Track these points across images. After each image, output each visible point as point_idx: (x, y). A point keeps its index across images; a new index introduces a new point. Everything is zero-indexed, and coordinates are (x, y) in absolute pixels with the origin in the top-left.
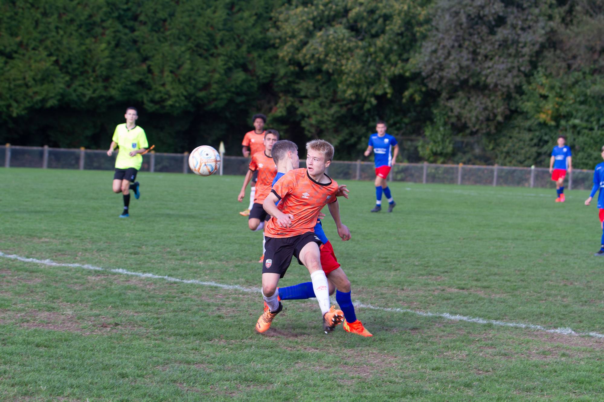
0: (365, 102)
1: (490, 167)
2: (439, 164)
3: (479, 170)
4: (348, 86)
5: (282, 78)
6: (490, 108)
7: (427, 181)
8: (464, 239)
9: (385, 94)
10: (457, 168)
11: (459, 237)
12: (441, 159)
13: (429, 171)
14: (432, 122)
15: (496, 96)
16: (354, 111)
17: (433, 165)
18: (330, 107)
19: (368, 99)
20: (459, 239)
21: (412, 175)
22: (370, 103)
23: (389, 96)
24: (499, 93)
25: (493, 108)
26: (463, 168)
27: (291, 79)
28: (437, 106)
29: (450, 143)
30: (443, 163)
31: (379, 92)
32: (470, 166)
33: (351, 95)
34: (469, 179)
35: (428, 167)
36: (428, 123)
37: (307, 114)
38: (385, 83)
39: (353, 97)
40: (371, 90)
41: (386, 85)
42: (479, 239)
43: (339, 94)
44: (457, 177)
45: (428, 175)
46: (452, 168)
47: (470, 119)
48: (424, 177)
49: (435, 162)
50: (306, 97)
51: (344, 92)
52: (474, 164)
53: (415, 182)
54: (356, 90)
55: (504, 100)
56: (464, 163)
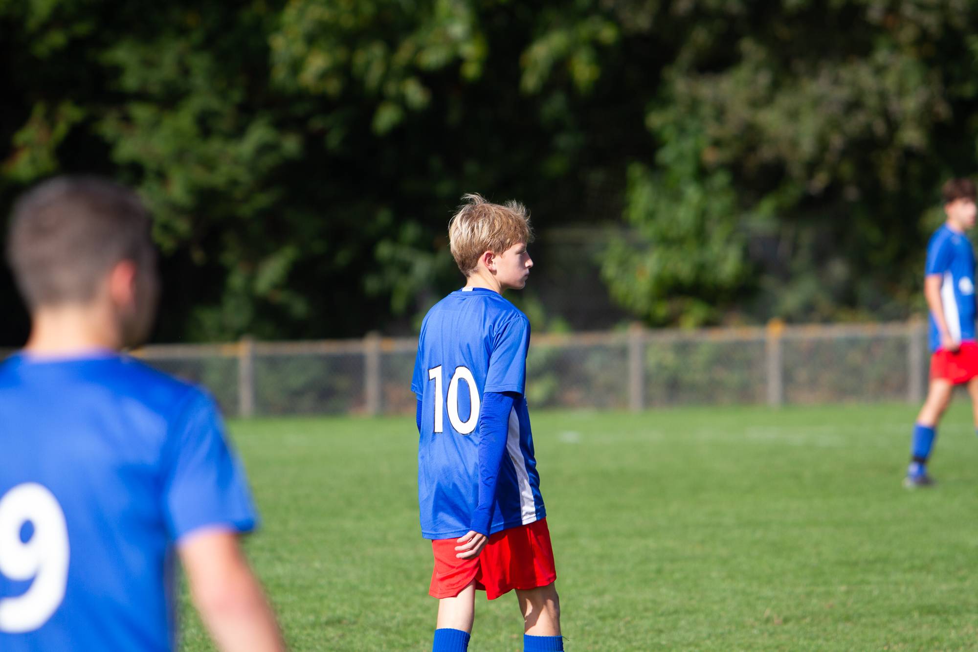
0: (379, 98)
1: (892, 331)
2: (688, 330)
3: (853, 343)
4: (311, 40)
5: (46, 27)
6: (872, 101)
7: (648, 401)
8: (786, 620)
9: (456, 63)
10: (762, 344)
11: (768, 612)
12: (697, 311)
13: (653, 359)
14: (654, 168)
15: (896, 48)
16: (334, 140)
17: (668, 337)
18: (238, 132)
19: (392, 88)
20: (768, 620)
21: (583, 381)
22: (401, 101)
23: (471, 71)
24: (907, 34)
25: (883, 95)
26: (785, 343)
27: (82, 29)
28: (665, 102)
29: (729, 241)
30: (708, 324)
31: (433, 58)
32: (811, 333)
33: (324, 76)
34: (813, 384)
35: (645, 348)
36: (636, 171)
37: (151, 165)
38: (451, 16)
39: (333, 87)
40: (404, 55)
41: (458, 29)
42: (848, 619)
43: (280, 75)
44: (764, 381)
45: (647, 379)
46: (741, 345)
47: (794, 144)
48: (634, 387)
49: (670, 322)
50: (142, 96)
51: (296, 66)
52: (827, 320)
53: (601, 405)
54: (341, 54)
55: (928, 62)
56: (789, 320)
